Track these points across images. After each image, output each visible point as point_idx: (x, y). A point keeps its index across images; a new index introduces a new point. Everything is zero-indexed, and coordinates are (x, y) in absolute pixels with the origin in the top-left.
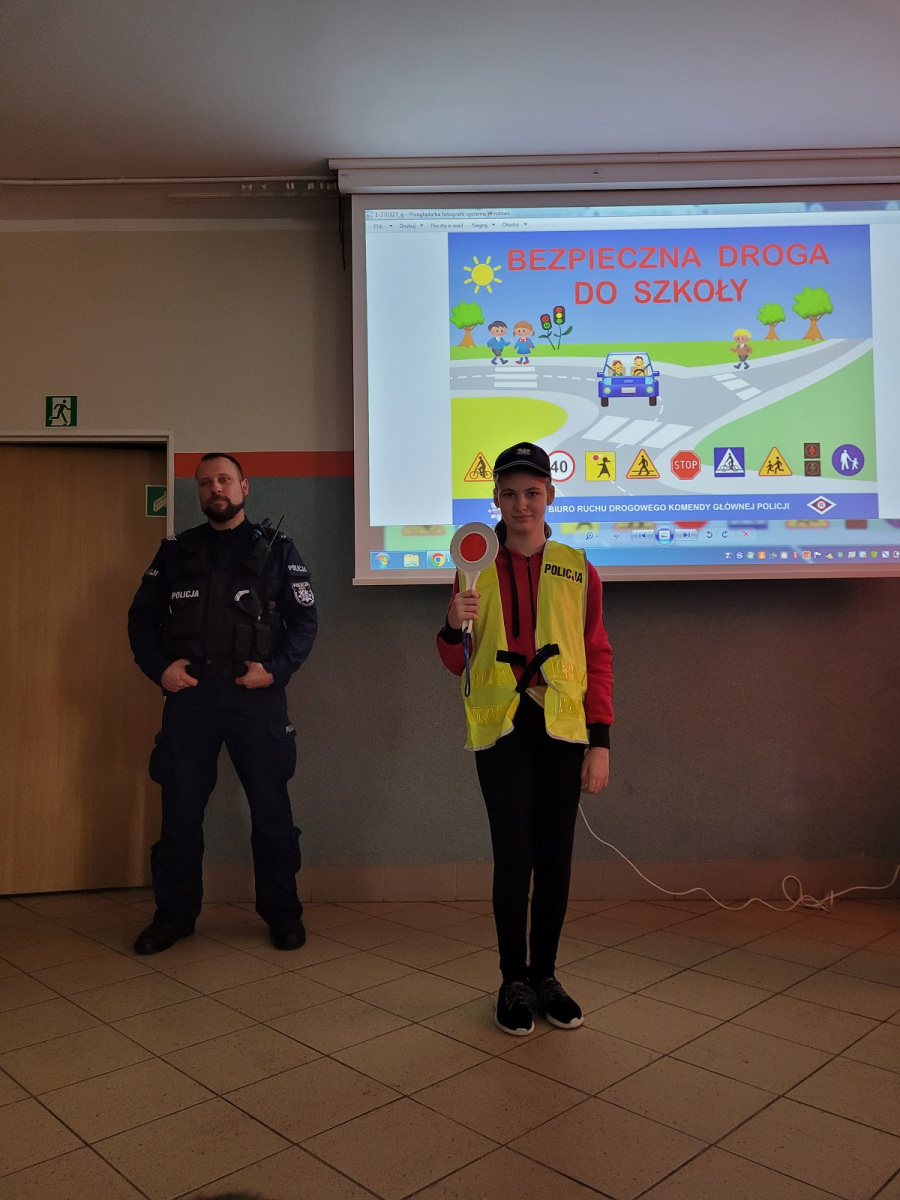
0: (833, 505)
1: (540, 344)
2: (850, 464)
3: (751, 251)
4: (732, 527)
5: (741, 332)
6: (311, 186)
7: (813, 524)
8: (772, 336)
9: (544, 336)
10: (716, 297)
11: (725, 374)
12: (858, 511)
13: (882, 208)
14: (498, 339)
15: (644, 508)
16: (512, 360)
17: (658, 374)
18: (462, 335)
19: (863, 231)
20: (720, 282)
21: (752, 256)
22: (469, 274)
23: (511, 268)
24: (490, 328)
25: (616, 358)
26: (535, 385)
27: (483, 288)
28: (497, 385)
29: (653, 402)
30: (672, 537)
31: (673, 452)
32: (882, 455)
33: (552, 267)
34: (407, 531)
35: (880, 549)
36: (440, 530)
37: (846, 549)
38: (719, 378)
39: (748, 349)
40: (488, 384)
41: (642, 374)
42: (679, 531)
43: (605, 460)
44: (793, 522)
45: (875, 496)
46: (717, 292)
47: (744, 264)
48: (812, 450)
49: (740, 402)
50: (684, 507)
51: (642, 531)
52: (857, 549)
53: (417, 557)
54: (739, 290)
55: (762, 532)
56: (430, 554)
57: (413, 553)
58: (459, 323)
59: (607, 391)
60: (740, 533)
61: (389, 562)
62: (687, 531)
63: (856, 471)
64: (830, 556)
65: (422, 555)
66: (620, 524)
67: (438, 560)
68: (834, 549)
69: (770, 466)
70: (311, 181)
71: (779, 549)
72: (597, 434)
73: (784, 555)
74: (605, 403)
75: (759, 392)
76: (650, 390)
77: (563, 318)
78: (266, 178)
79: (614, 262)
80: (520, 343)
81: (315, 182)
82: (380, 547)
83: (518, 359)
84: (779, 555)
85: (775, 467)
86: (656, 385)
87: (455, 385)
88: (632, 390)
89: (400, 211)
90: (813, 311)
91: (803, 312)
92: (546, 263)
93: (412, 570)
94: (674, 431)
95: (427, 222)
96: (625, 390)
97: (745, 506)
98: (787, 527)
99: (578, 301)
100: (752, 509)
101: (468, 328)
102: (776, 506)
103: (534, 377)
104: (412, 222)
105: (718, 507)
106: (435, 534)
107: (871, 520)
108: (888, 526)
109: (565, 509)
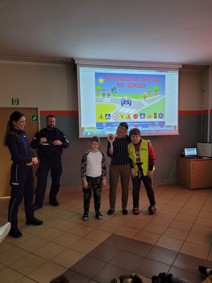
0: (158, 123)
1: (111, 94)
2: (161, 116)
3: (146, 79)
4: (143, 127)
5: (145, 93)
6: (68, 61)
7: (155, 126)
8: (150, 94)
9: (112, 93)
10: (141, 87)
11: (142, 100)
12: (162, 124)
13: (167, 72)
14: (104, 93)
16: (106, 97)
17: (131, 100)
18: (98, 92)
19: (164, 76)
20: (141, 84)
21: (147, 80)
22: (99, 81)
23: (106, 80)
24: (102, 91)
25: (124, 97)
26: (110, 102)
27: (101, 83)
28: (104, 101)
29: (130, 105)
31: (133, 114)
32: (166, 115)
33: (113, 80)
34: (88, 128)
35: (165, 130)
36: (94, 128)
37: (160, 131)
38: (141, 101)
39: (146, 96)
40: (102, 101)
41: (128, 100)
43: (122, 115)
44: (152, 126)
45: (165, 122)
46: (141, 86)
47: (145, 81)
48: (155, 114)
49: (145, 105)
50: (135, 124)
52: (162, 131)
54: (145, 86)
55: (147, 128)
56: (92, 132)
57: (89, 132)
58: (97, 90)
59: (123, 103)
60: (144, 128)
61: (85, 134)
63: (162, 118)
64: (158, 132)
65: (91, 133)
67: (94, 133)
68: (158, 131)
69: (149, 117)
70: (68, 60)
71: (150, 131)
72: (121, 111)
73: (151, 132)
74: (122, 105)
75: (147, 104)
76: (130, 103)
77: (115, 90)
78: (60, 59)
79: (124, 80)
80: (108, 94)
81: (70, 61)
82: (83, 131)
83: (108, 97)
84: (150, 132)
85: (150, 117)
86: (131, 102)
87: (96, 101)
88: (127, 103)
89: (86, 68)
90: (156, 90)
91: (155, 90)
92: (112, 79)
93: (89, 135)
94: (133, 110)
95: (91, 70)
96: (126, 103)
97: (145, 124)
98: (151, 127)
99: (118, 87)
101: (99, 91)
102: (150, 123)
103: (110, 100)
104: (88, 70)
105: (140, 124)
106: (93, 129)
107: (164, 126)
108: (166, 127)
109: (116, 124)
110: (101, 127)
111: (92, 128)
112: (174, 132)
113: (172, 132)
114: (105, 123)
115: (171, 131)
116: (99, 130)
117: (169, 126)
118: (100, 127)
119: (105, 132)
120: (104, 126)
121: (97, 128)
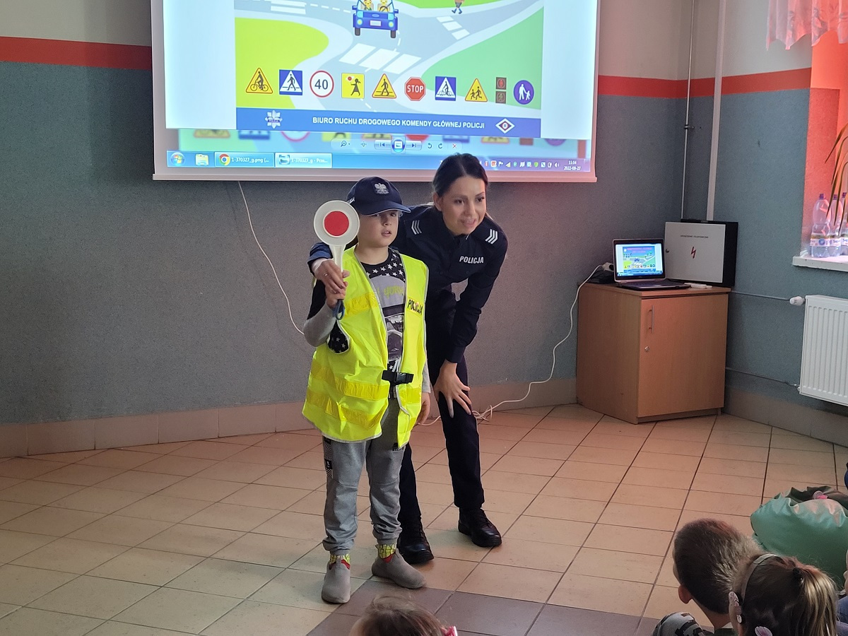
0: (513, 126)
2: (525, 95)
4: (445, 140)
7: (499, 140)
11: (445, 16)
12: (528, 131)
15: (384, 122)
26: (303, 12)
28: (273, 9)
29: (393, 35)
30: (404, 147)
31: (406, 79)
32: (545, 90)
34: (198, 134)
35: (540, 160)
36: (226, 134)
37: (519, 160)
38: (441, 20)
40: (266, 8)
41: (386, 11)
42: (409, 142)
44: (486, 138)
45: (539, 121)
48: (501, 83)
49: (456, 40)
50: (413, 123)
51: (383, 141)
52: (526, 160)
53: (207, 157)
55: (465, 145)
57: (204, 153)
59: (360, 22)
60: (451, 145)
61: (183, 160)
62: (414, 142)
63: (528, 101)
64: (509, 165)
65: (211, 155)
66: (367, 135)
67: (225, 160)
68: (511, 160)
72: (350, 59)
74: (357, 33)
75: (468, 33)
76: (391, 25)
82: (176, 147)
85: (476, 94)
86: (396, 21)
87: (238, 5)
88: (378, 23)
93: (203, 168)
94: (408, 60)
96: (373, 23)
97: (455, 125)
98: (482, 142)
100: (460, 127)
102: (476, 125)
103: (303, 5)
105: (437, 124)
106: (222, 137)
107: (535, 139)
108: (546, 143)
109: (326, 120)
110: (259, 130)
111: (215, 131)
112: (574, 168)
113: (566, 168)
114: (278, 115)
115: (565, 162)
116: (251, 145)
117: (556, 140)
118: (255, 133)
119: (277, 155)
120: (274, 127)
121: (242, 137)
